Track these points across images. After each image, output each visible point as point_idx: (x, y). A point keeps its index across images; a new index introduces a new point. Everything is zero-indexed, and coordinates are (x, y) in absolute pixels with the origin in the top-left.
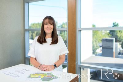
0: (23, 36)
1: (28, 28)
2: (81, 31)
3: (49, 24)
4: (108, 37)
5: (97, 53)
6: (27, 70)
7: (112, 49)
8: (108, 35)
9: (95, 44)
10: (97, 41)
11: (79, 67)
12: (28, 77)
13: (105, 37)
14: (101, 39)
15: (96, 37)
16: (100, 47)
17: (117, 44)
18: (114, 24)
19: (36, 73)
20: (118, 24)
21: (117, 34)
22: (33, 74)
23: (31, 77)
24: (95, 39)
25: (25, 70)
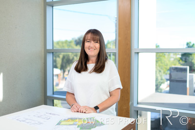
0: (43, 61)
1: (52, 48)
2: (138, 53)
3: (92, 42)
4: (180, 65)
5: (161, 90)
6: (53, 114)
7: (185, 81)
8: (179, 61)
9: (158, 75)
10: (162, 71)
11: (135, 110)
12: (57, 125)
13: (175, 65)
14: (168, 67)
15: (161, 64)
16: (167, 80)
17: (193, 76)
18: (188, 44)
19: (69, 119)
20: (193, 44)
21: (192, 60)
22: (65, 120)
23: (61, 124)
24: (158, 68)
25: (51, 114)
